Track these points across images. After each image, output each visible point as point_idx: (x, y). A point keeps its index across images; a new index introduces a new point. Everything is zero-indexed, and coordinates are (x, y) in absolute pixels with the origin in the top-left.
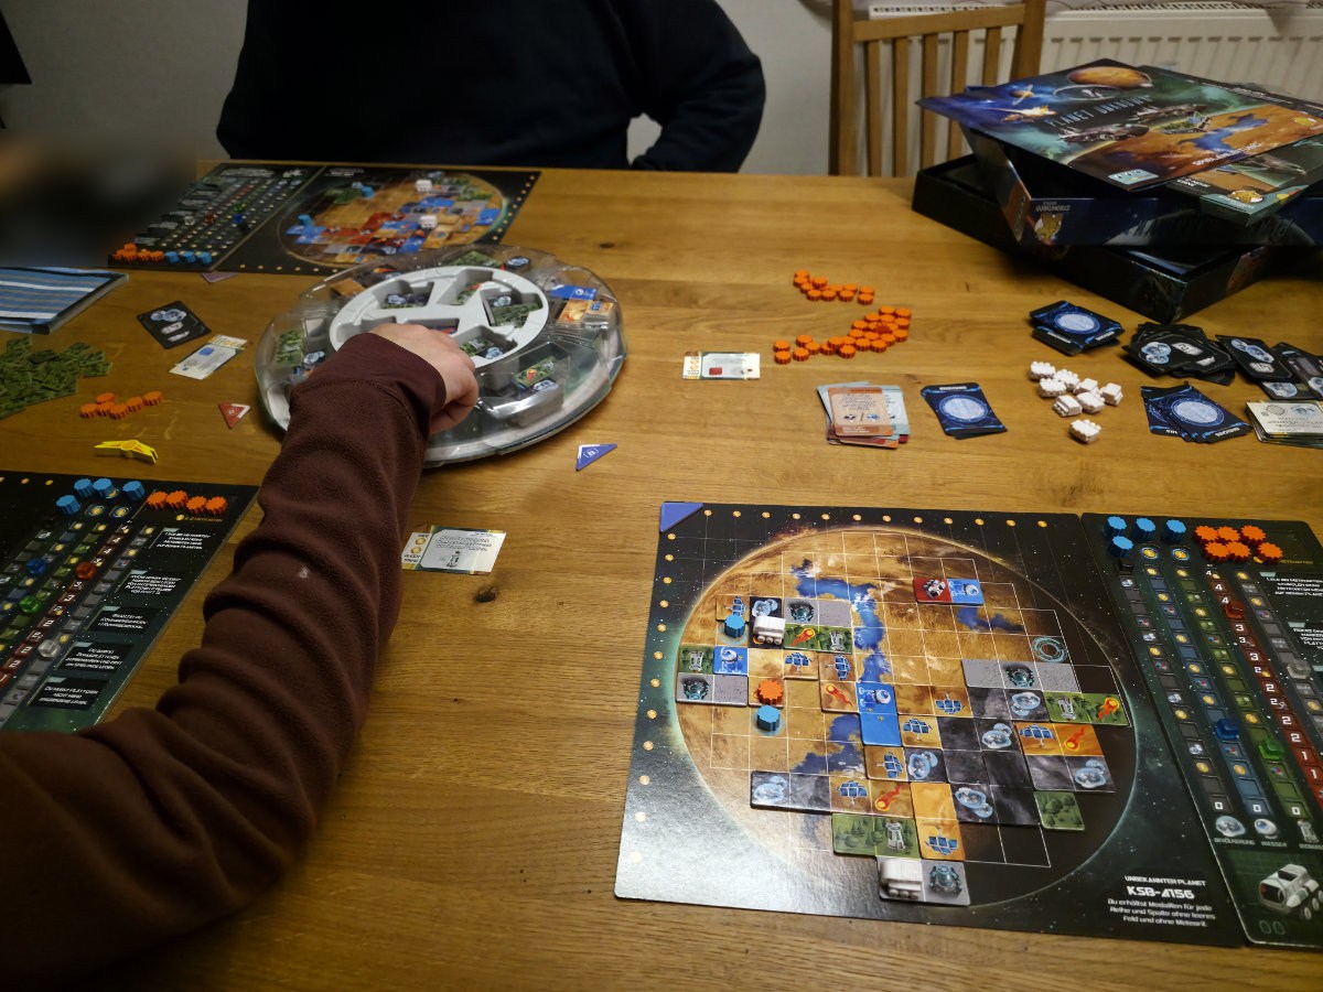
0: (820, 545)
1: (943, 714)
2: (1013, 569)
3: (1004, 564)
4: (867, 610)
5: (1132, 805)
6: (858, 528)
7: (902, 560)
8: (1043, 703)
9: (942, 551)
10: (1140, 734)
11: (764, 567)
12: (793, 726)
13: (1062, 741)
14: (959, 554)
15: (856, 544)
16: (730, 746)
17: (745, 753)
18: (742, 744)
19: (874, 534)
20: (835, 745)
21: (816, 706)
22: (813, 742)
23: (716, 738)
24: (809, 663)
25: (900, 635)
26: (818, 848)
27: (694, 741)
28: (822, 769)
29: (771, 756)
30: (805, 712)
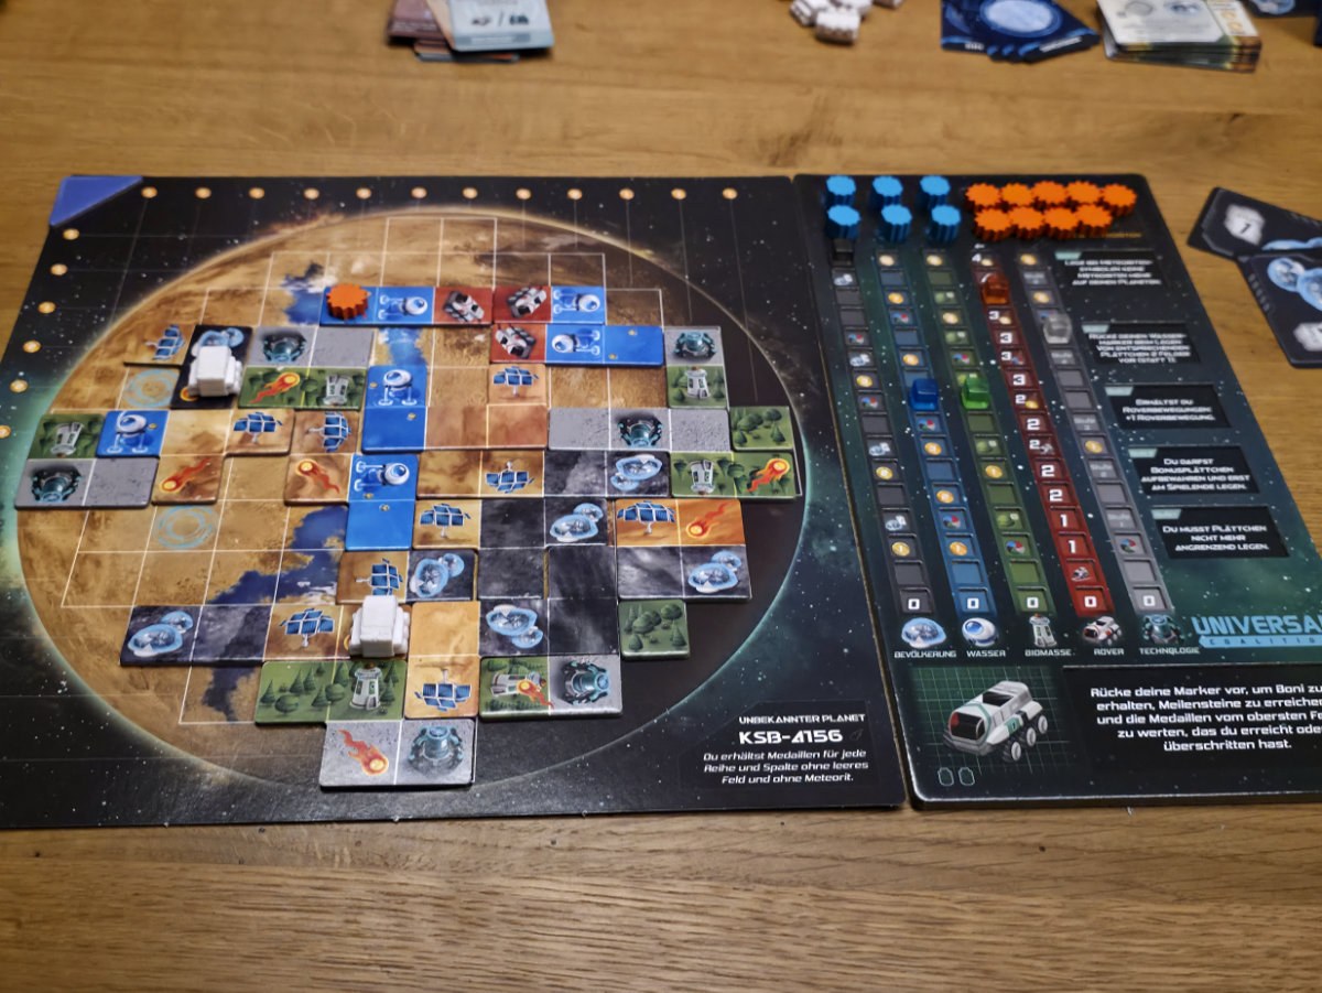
0: (344, 240)
1: (495, 493)
2: (665, 267)
3: (653, 260)
4: (405, 340)
5: (775, 612)
6: (417, 209)
7: (484, 259)
8: (665, 470)
9: (553, 243)
10: (813, 505)
11: (235, 278)
12: (228, 533)
13: (683, 524)
14: (582, 246)
15: (407, 235)
16: (105, 572)
17: (130, 580)
18: (129, 567)
19: (442, 219)
20: (298, 555)
21: (276, 498)
22: (259, 553)
23: (83, 559)
24: (277, 427)
25: (453, 378)
26: (229, 720)
27: (41, 568)
28: (265, 595)
29: (178, 580)
30: (257, 506)
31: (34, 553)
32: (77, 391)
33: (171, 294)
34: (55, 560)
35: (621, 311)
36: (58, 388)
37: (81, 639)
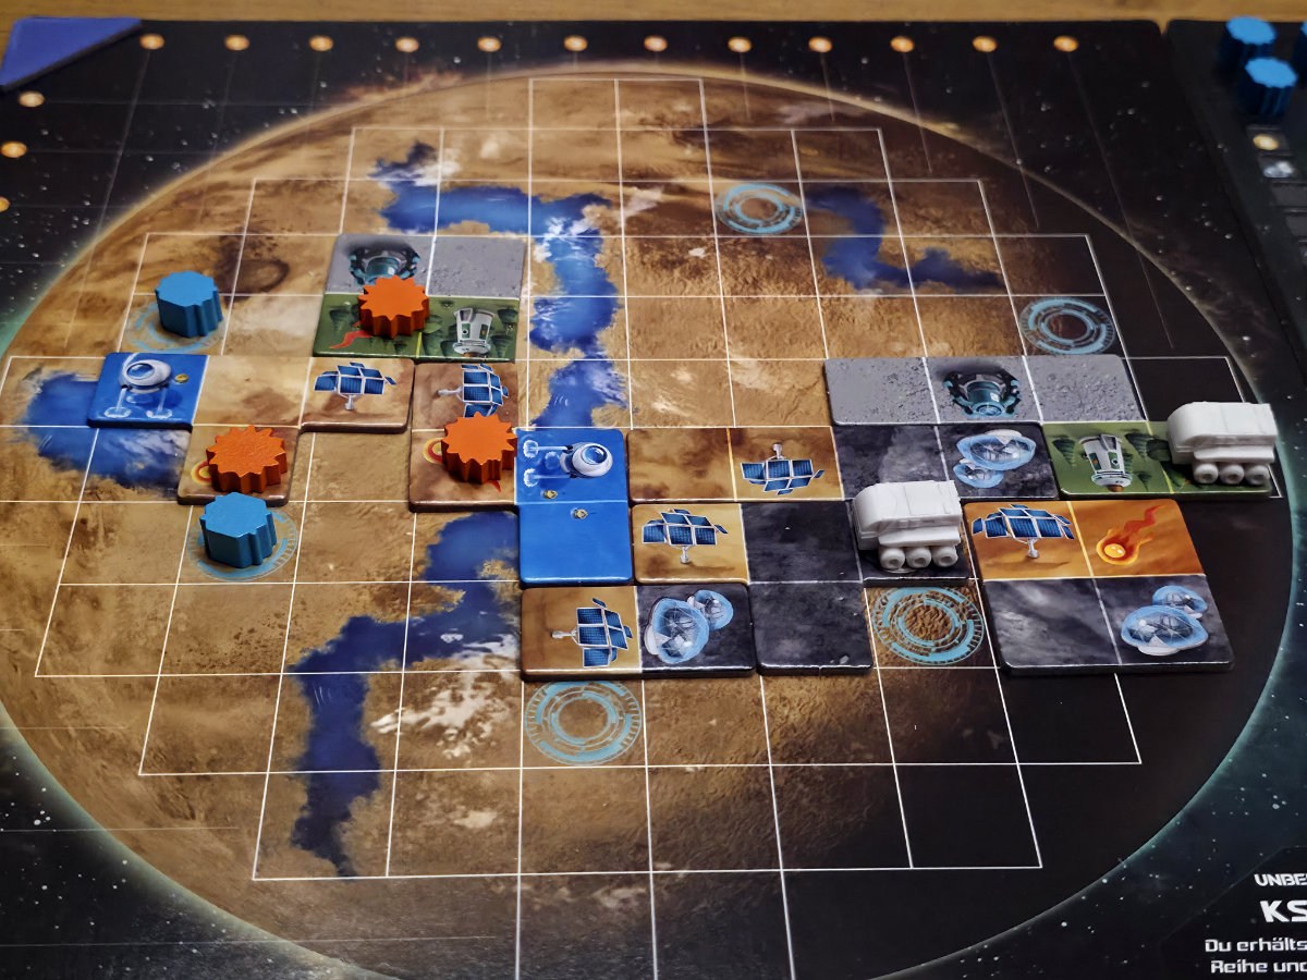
0: (465, 111)
1: (760, 494)
2: (982, 147)
3: (961, 138)
4: (577, 255)
6: (575, 67)
7: (689, 136)
8: (1042, 453)
9: (795, 114)
10: (1303, 513)
11: (299, 164)
12: (314, 553)
13: (1090, 544)
14: (842, 118)
15: (566, 103)
16: (109, 617)
17: (153, 632)
18: (149, 609)
19: (616, 80)
20: (438, 590)
21: (392, 497)
22: (372, 586)
23: (68, 597)
24: (386, 388)
25: (662, 312)
26: (341, 873)
28: (387, 657)
29: (234, 633)
30: (360, 511)
32: (50, 329)
33: (196, 185)
34: (22, 598)
35: (922, 212)
36: (18, 323)
37: (71, 729)
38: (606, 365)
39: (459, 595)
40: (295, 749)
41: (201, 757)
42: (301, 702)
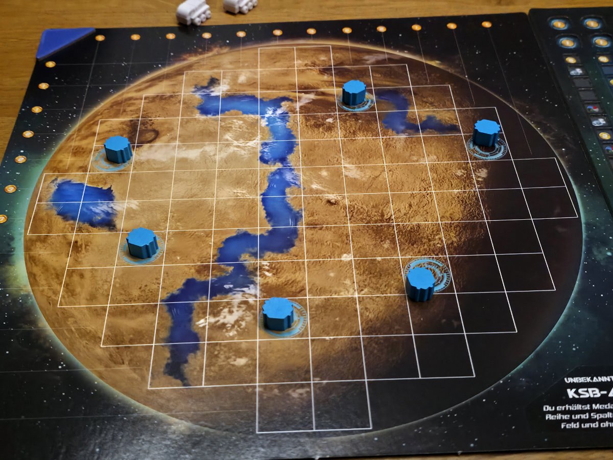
0: (231, 63)
2: (451, 70)
3: (441, 67)
4: (279, 123)
6: (278, 43)
7: (325, 71)
9: (371, 59)
10: (587, 224)
11: (162, 88)
12: (172, 252)
14: (391, 60)
15: (273, 58)
17: (106, 287)
18: (104, 278)
19: (295, 48)
20: (222, 266)
22: (195, 266)
23: (71, 273)
25: (315, 147)
26: (184, 385)
27: (42, 280)
28: (202, 295)
29: (139, 286)
30: (190, 234)
31: (36, 270)
32: (61, 161)
33: (120, 99)
34: (52, 274)
35: (425, 100)
36: (47, 160)
37: (73, 329)
38: (291, 170)
39: (232, 268)
40: (165, 334)
41: (126, 338)
42: (167, 315)
